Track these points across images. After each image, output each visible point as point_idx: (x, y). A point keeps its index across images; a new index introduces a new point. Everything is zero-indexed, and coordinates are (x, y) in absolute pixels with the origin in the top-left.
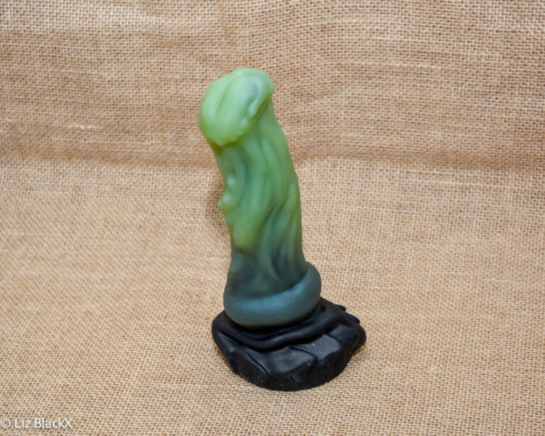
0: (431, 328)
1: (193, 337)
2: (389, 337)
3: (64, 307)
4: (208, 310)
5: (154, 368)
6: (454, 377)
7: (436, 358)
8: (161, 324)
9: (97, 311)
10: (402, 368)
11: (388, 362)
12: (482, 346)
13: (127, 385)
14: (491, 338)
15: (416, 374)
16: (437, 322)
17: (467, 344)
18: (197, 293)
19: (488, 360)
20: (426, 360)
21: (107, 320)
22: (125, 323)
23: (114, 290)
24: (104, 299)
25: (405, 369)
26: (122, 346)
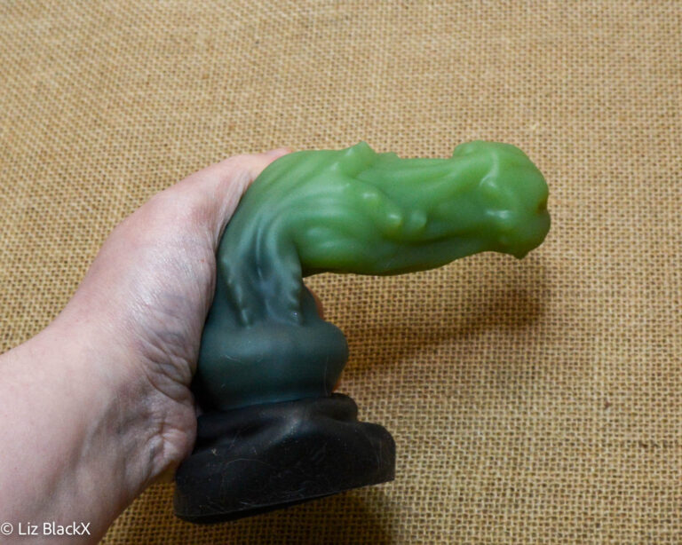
0: (522, 58)
1: (190, 109)
2: (465, 80)
4: (204, 62)
5: (145, 168)
6: (564, 137)
7: (535, 108)
8: (142, 94)
9: (53, 82)
10: (490, 129)
11: (469, 121)
12: (596, 81)
13: (112, 200)
14: (607, 67)
16: (528, 47)
17: (575, 80)
18: (184, 36)
19: (607, 104)
20: (522, 112)
21: (69, 95)
22: (94, 98)
23: (70, 44)
24: (59, 61)
25: (495, 130)
26: (95, 136)
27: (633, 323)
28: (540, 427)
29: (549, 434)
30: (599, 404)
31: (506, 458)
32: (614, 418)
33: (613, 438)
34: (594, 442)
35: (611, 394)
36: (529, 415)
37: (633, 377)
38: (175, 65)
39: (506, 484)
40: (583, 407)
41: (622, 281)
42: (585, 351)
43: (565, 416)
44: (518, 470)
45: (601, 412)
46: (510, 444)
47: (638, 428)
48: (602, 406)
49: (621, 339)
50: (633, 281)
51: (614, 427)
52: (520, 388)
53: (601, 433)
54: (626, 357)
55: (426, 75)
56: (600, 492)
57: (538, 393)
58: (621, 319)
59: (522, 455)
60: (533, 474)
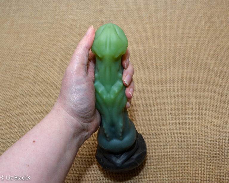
0: (152, 30)
2: (139, 35)
3: (33, 34)
4: (79, 31)
5: (64, 56)
6: (161, 49)
7: (155, 42)
8: (64, 38)
9: (44, 35)
10: (144, 47)
11: (139, 45)
12: (169, 36)
13: (56, 63)
14: (171, 32)
15: (149, 49)
16: (153, 28)
17: (164, 35)
18: (74, 25)
19: (171, 41)
20: (151, 43)
21: (47, 38)
22: (53, 39)
23: (48, 26)
24: (45, 30)
25: (145, 47)
26: (53, 48)
27: (177, 93)
28: (155, 119)
29: (157, 121)
30: (168, 113)
31: (147, 127)
32: (172, 116)
33: (172, 121)
34: (167, 122)
35: (171, 111)
36: (152, 116)
37: (176, 107)
38: (72, 32)
39: (146, 133)
40: (165, 114)
41: (174, 83)
42: (165, 100)
43: (161, 116)
44: (149, 130)
45: (169, 115)
46: (148, 123)
47: (178, 119)
48: (169, 114)
49: (174, 97)
50: (177, 83)
51: (172, 119)
52: (150, 109)
53: (169, 120)
54: (175, 102)
55: (130, 34)
56: (169, 135)
57: (154, 111)
58: (174, 92)
59: (150, 126)
60: (153, 131)
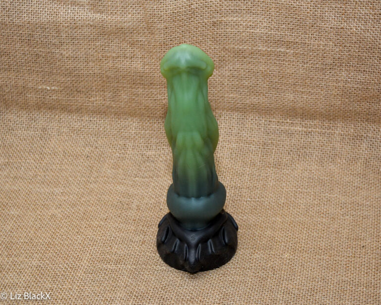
0: (285, 228)
1: (125, 233)
2: (257, 234)
4: (134, 214)
5: (98, 255)
6: (301, 261)
7: (288, 248)
8: (103, 223)
9: (59, 215)
10: (266, 255)
11: (257, 251)
12: (319, 240)
13: (80, 266)
14: (325, 234)
15: (275, 259)
16: (289, 223)
17: (309, 238)
18: (127, 202)
19: (323, 250)
20: (282, 249)
21: (66, 221)
22: (78, 223)
23: (71, 200)
24: (64, 206)
25: (268, 256)
26: (77, 239)
38: (120, 214)
